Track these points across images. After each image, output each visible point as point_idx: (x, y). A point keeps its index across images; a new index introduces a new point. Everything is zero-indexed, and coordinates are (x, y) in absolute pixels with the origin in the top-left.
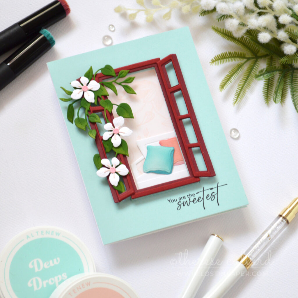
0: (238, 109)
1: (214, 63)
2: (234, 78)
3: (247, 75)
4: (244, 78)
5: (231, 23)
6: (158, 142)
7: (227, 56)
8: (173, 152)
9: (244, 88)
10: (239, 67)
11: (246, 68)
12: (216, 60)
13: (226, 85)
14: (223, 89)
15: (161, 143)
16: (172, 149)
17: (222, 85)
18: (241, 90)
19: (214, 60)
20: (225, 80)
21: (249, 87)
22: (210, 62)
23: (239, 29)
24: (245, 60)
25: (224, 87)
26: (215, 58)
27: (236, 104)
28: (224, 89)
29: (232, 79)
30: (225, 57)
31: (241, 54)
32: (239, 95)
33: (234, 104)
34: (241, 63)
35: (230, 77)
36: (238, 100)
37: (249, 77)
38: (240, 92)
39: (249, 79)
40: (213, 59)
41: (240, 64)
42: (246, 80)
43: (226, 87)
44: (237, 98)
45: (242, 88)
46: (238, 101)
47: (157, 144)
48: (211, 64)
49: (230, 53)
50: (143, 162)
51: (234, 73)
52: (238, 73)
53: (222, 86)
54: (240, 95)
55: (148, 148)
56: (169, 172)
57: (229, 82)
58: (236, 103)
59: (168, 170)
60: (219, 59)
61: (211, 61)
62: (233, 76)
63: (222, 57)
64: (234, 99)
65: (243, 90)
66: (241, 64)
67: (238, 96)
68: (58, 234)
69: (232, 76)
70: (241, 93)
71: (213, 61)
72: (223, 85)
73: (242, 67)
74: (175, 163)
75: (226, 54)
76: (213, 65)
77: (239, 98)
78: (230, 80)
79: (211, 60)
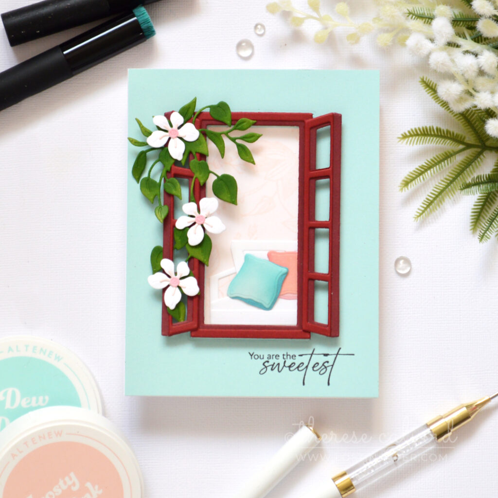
0: (422, 225)
1: (407, 139)
2: (431, 174)
3: (456, 174)
4: (448, 177)
5: (448, 90)
6: (267, 252)
7: (433, 133)
8: (284, 276)
9: (443, 194)
10: (447, 156)
11: (459, 159)
12: (411, 135)
13: (414, 182)
14: (406, 188)
15: (270, 255)
16: (284, 270)
17: (406, 179)
18: (437, 196)
19: (408, 134)
20: (414, 173)
21: (452, 195)
22: (399, 138)
23: (460, 100)
24: (461, 147)
25: (409, 185)
26: (409, 132)
27: (419, 218)
28: (408, 189)
29: (428, 174)
30: (429, 133)
31: (457, 136)
32: (431, 204)
33: (415, 218)
34: (453, 151)
35: (426, 170)
36: (426, 212)
37: (459, 178)
38: (435, 199)
39: (456, 180)
40: (405, 134)
41: (449, 153)
42: (451, 182)
43: (413, 185)
44: (426, 209)
45: (440, 193)
46: (425, 215)
47: (264, 255)
48: (399, 141)
49: (438, 130)
50: (232, 277)
51: (436, 164)
52: (442, 167)
53: (407, 183)
54: (433, 204)
55: (247, 258)
56: (267, 306)
57: (421, 177)
58: (422, 216)
59: (267, 303)
60: (417, 135)
61: (401, 136)
62: (432, 169)
63: (424, 133)
64: (419, 209)
65: (440, 196)
66: (452, 152)
67: (428, 206)
68: (58, 358)
69: (429, 168)
70: (435, 201)
71: (405, 136)
72: (408, 180)
73: (452, 158)
74: (282, 295)
75: (431, 129)
76: (402, 142)
77: (428, 209)
78: (424, 175)
79: (402, 135)
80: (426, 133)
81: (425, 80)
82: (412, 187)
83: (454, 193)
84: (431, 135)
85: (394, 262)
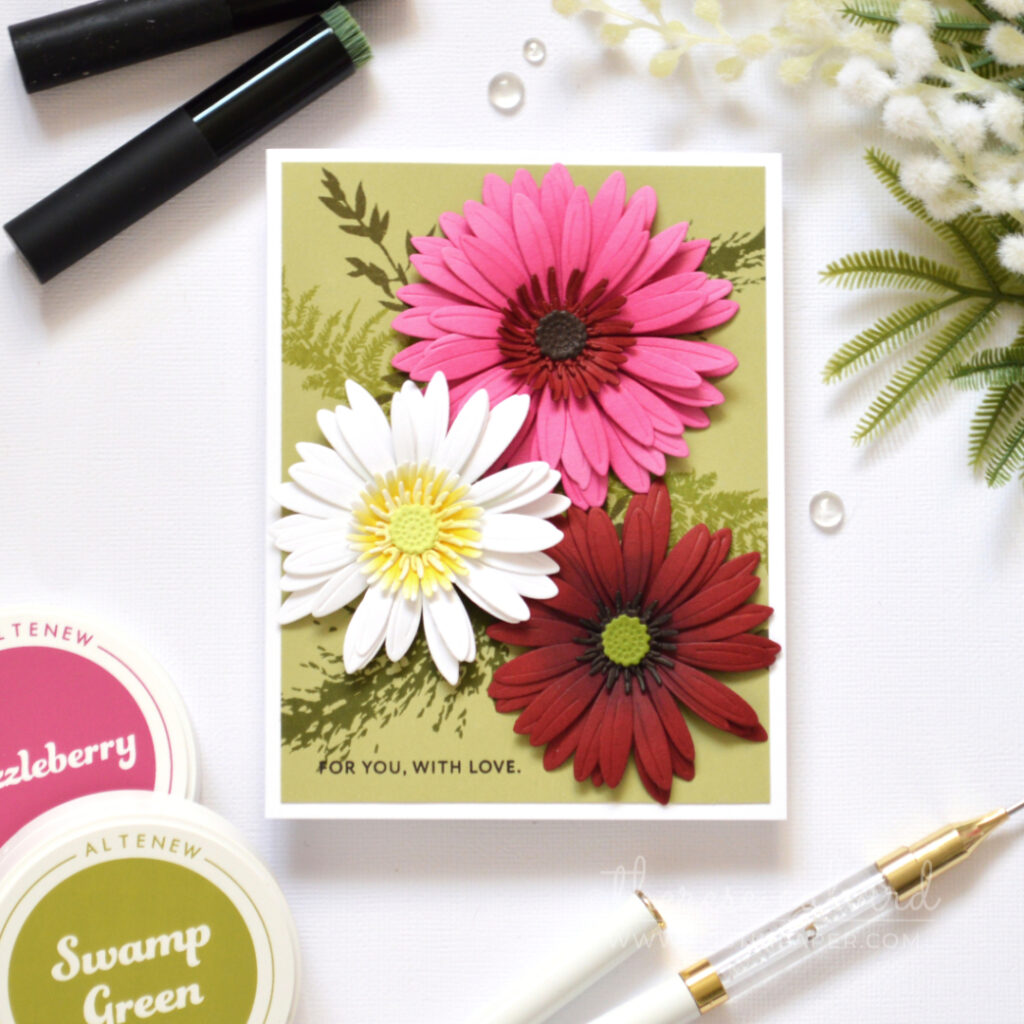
0: (870, 455)
1: (838, 277)
2: (888, 348)
3: (940, 349)
4: (923, 357)
5: (921, 175)
7: (891, 265)
9: (912, 390)
10: (922, 313)
11: (946, 318)
12: (847, 269)
13: (852, 364)
14: (837, 378)
17: (836, 360)
18: (900, 395)
19: (841, 266)
20: (853, 346)
21: (931, 392)
22: (822, 273)
23: (949, 195)
24: (950, 293)
25: (844, 370)
26: (843, 262)
27: (863, 439)
28: (840, 378)
29: (881, 348)
30: (884, 264)
31: (942, 270)
33: (856, 438)
34: (932, 302)
35: (878, 341)
36: (878, 427)
37: (945, 358)
38: (895, 400)
39: (940, 363)
40: (835, 264)
41: (926, 305)
42: (930, 366)
43: (851, 372)
44: (877, 420)
45: (906, 389)
46: (876, 432)
48: (822, 281)
49: (903, 258)
51: (899, 329)
52: (910, 333)
53: (837, 366)
54: (892, 411)
57: (868, 355)
58: (868, 435)
60: (860, 268)
61: (827, 270)
62: (890, 340)
63: (874, 265)
64: (863, 421)
65: (907, 396)
66: (931, 305)
67: (882, 415)
69: (885, 336)
70: (897, 406)
71: (834, 271)
72: (842, 361)
73: (931, 317)
75: (889, 256)
76: (829, 283)
77: (882, 422)
78: (873, 350)
79: (829, 267)
80: (878, 264)
81: (876, 154)
82: (849, 374)
83: (936, 389)
84: (888, 270)
85: (808, 503)
